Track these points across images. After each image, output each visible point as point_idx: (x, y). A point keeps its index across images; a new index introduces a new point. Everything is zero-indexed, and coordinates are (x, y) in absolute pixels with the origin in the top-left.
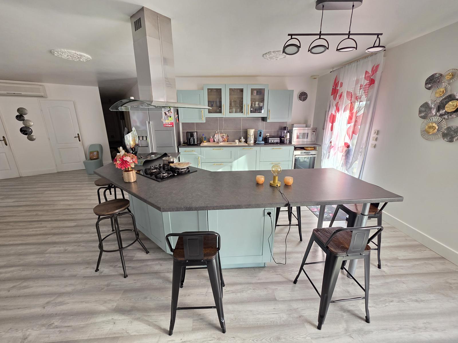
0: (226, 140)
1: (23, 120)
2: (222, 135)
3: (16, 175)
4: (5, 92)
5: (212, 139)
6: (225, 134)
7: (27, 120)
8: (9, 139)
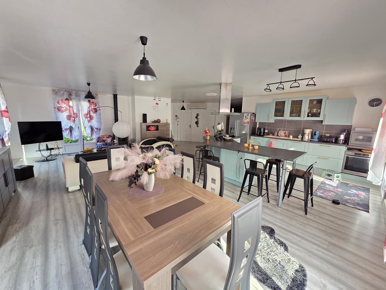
0: (288, 136)
1: (197, 118)
2: (285, 132)
3: (190, 141)
4: (195, 108)
5: (277, 134)
6: (287, 131)
7: (198, 118)
8: (192, 126)
